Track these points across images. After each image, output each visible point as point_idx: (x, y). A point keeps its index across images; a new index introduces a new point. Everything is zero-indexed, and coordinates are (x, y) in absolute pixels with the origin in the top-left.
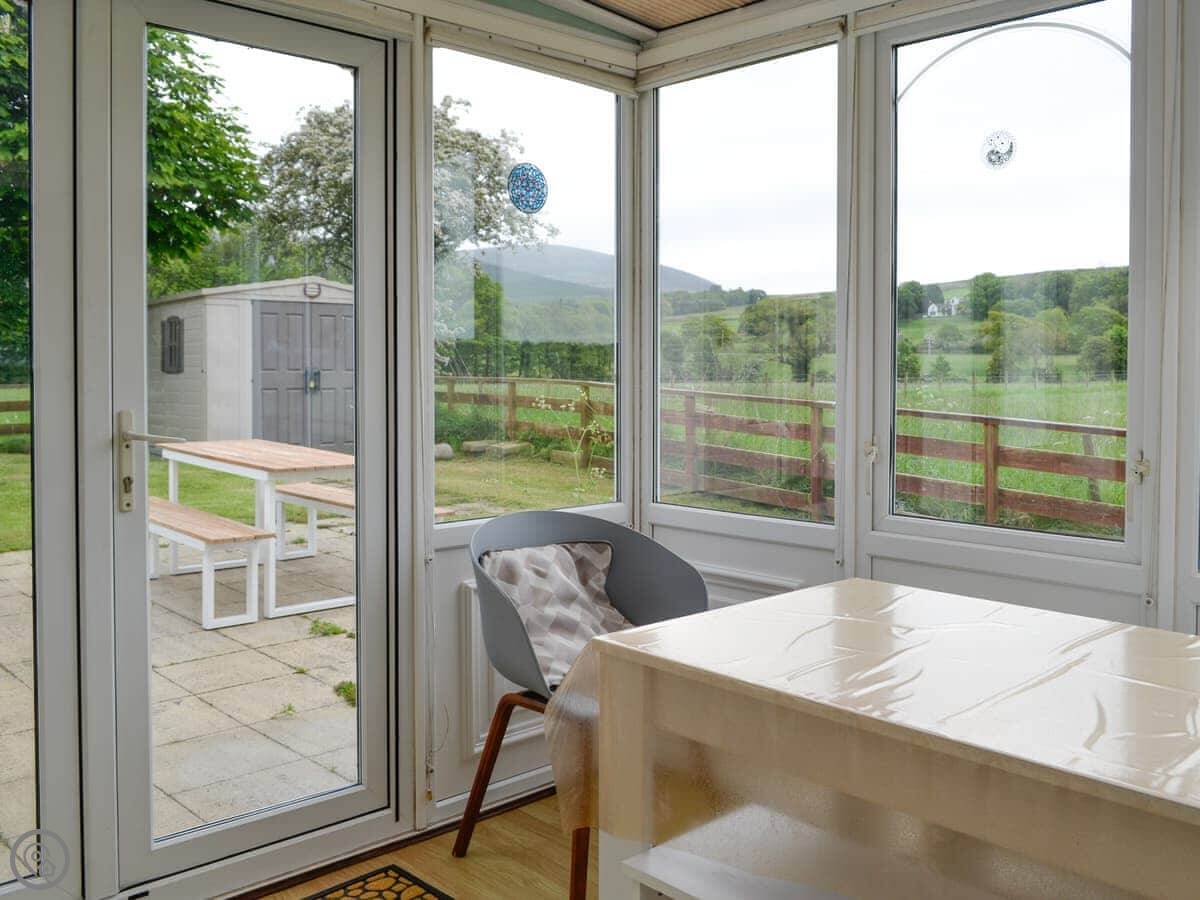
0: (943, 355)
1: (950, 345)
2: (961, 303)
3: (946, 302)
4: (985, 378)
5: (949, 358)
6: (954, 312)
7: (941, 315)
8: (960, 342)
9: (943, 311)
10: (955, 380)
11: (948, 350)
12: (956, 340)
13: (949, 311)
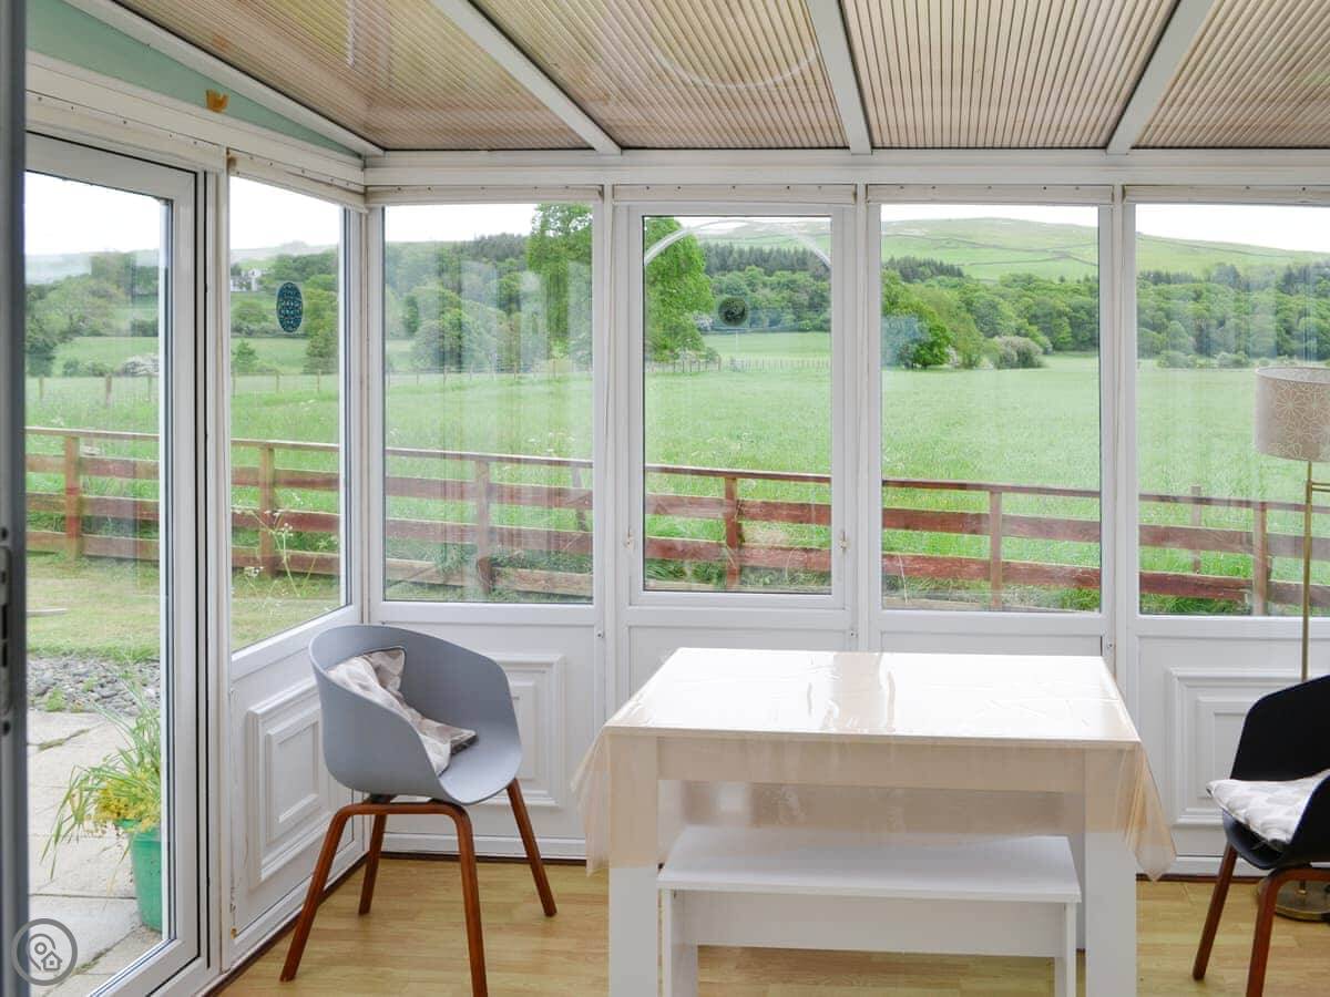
0: (246, 341)
1: (252, 327)
2: (263, 275)
3: (243, 273)
4: (302, 369)
5: (253, 343)
6: (254, 287)
7: (237, 289)
8: (263, 324)
9: (241, 286)
10: (262, 371)
11: (250, 334)
12: (259, 322)
13: (249, 286)
